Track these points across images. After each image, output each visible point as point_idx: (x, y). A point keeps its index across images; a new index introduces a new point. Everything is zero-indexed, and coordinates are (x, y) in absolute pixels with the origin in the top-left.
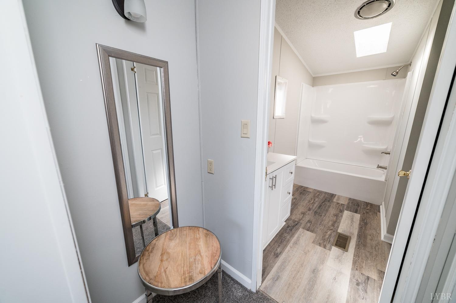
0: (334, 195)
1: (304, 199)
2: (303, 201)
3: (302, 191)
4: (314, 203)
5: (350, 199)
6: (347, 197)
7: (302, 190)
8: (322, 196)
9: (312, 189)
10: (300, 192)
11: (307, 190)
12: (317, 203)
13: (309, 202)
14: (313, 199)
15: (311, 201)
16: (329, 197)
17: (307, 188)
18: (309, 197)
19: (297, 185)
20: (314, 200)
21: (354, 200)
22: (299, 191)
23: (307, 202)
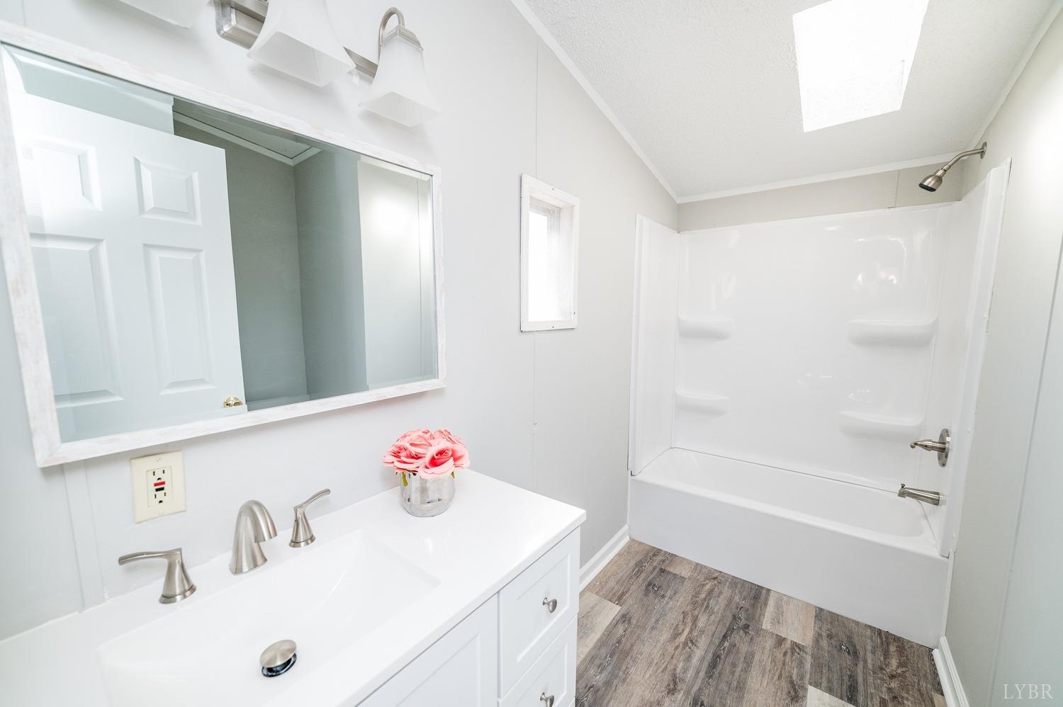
0: (764, 592)
1: (657, 621)
2: (653, 628)
3: (655, 573)
4: (691, 641)
5: (820, 614)
6: (808, 605)
7: (654, 569)
8: (722, 601)
9: (689, 562)
10: (646, 583)
11: (671, 570)
12: (703, 642)
13: (676, 635)
14: (689, 620)
15: (681, 627)
16: (747, 606)
17: (672, 557)
18: (676, 604)
19: (640, 543)
20: (695, 620)
21: (834, 618)
22: (643, 575)
23: (666, 635)
